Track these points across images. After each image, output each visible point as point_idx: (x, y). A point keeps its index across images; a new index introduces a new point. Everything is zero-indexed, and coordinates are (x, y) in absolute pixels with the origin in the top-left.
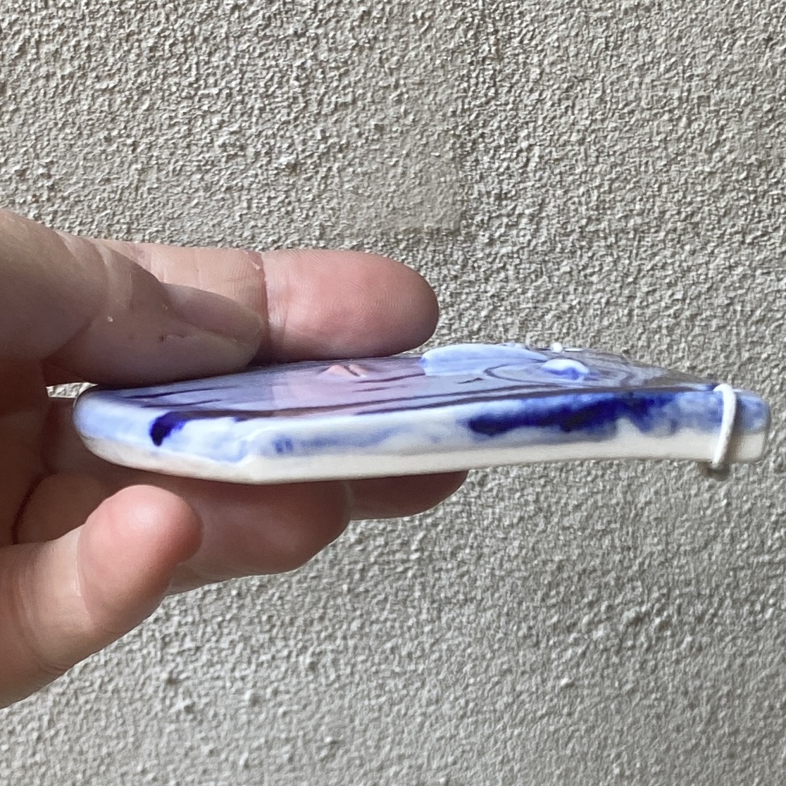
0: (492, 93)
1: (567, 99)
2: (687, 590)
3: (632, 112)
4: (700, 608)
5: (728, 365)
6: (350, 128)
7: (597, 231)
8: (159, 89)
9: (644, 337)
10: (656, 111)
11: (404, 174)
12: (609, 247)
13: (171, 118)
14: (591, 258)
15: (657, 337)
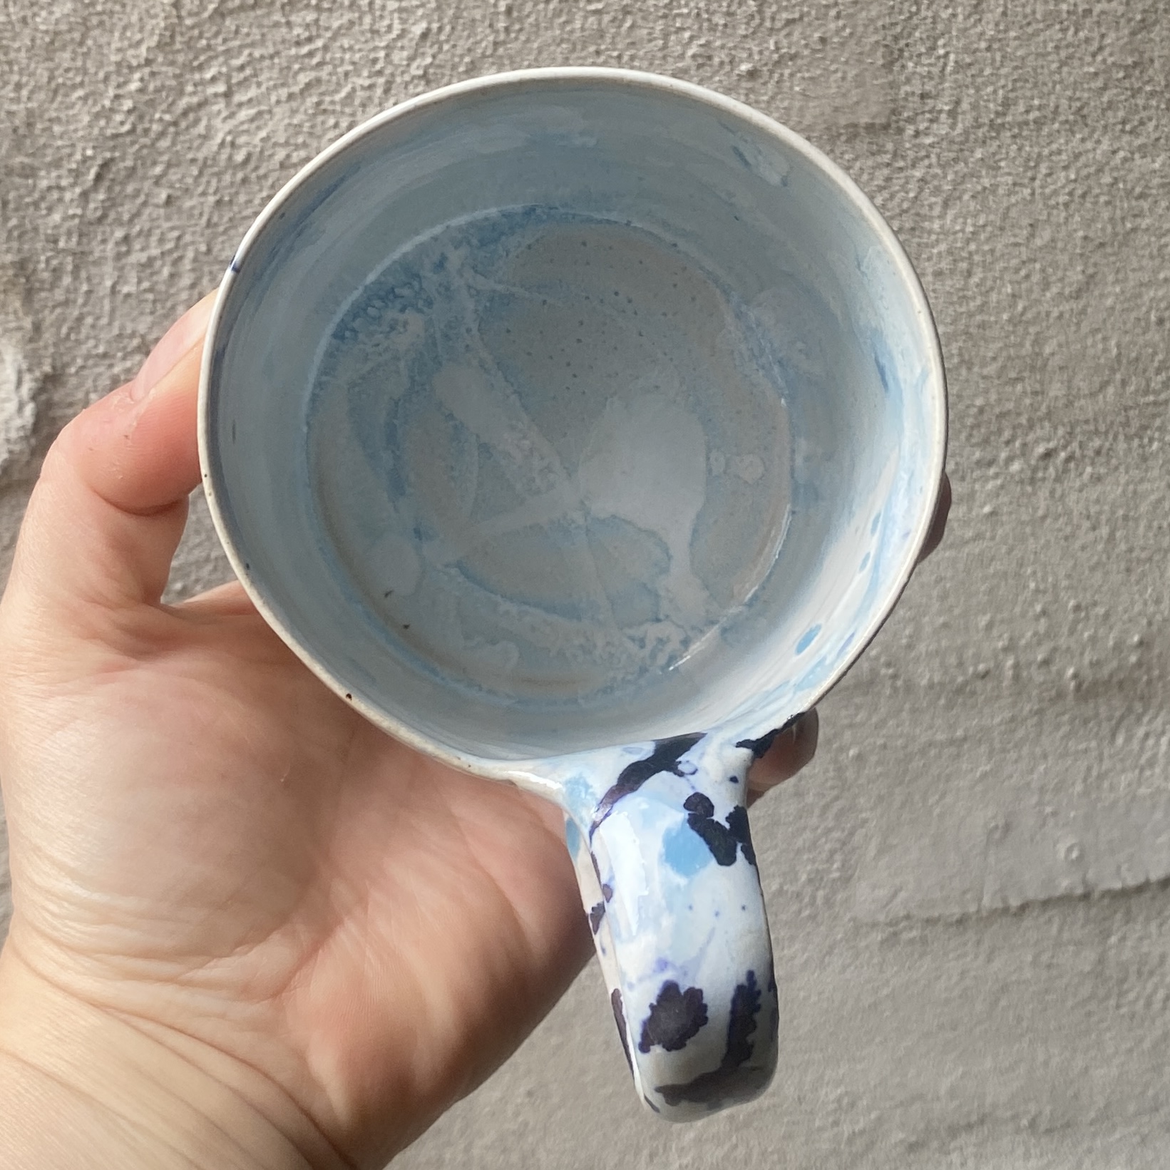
0: (914, 9)
1: (976, 13)
2: (1085, 427)
3: (1029, 24)
4: (1097, 443)
5: (1116, 234)
6: (798, 42)
7: (1003, 125)
8: (640, 10)
9: (1045, 212)
10: (1049, 22)
11: (843, 79)
12: (1014, 137)
13: (650, 34)
14: (999, 146)
15: (1055, 212)
